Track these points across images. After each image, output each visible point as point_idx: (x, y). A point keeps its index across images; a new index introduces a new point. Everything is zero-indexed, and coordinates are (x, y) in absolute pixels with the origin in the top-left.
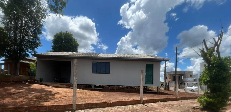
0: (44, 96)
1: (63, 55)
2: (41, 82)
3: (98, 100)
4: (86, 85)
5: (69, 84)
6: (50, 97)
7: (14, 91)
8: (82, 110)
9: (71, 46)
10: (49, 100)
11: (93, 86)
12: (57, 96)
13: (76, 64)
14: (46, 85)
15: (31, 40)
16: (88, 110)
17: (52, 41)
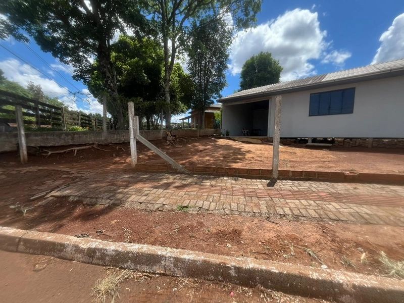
0: (231, 155)
1: (256, 93)
2: (227, 136)
3: (322, 167)
4: (296, 138)
5: (266, 137)
6: (239, 157)
7: (201, 147)
8: (289, 181)
9: (268, 75)
10: (238, 161)
11: (310, 141)
12: (248, 156)
13: (278, 104)
14: (234, 140)
15: (215, 81)
16: (299, 182)
17: (240, 75)
